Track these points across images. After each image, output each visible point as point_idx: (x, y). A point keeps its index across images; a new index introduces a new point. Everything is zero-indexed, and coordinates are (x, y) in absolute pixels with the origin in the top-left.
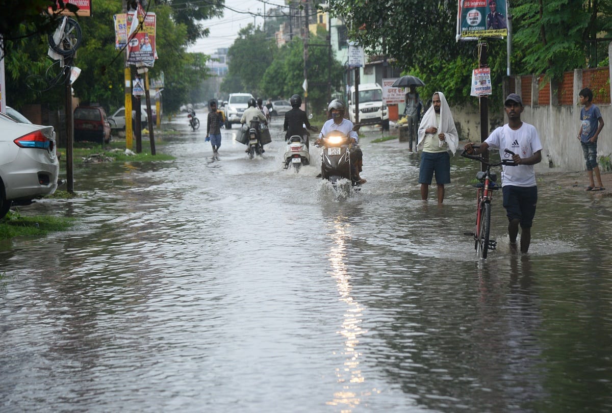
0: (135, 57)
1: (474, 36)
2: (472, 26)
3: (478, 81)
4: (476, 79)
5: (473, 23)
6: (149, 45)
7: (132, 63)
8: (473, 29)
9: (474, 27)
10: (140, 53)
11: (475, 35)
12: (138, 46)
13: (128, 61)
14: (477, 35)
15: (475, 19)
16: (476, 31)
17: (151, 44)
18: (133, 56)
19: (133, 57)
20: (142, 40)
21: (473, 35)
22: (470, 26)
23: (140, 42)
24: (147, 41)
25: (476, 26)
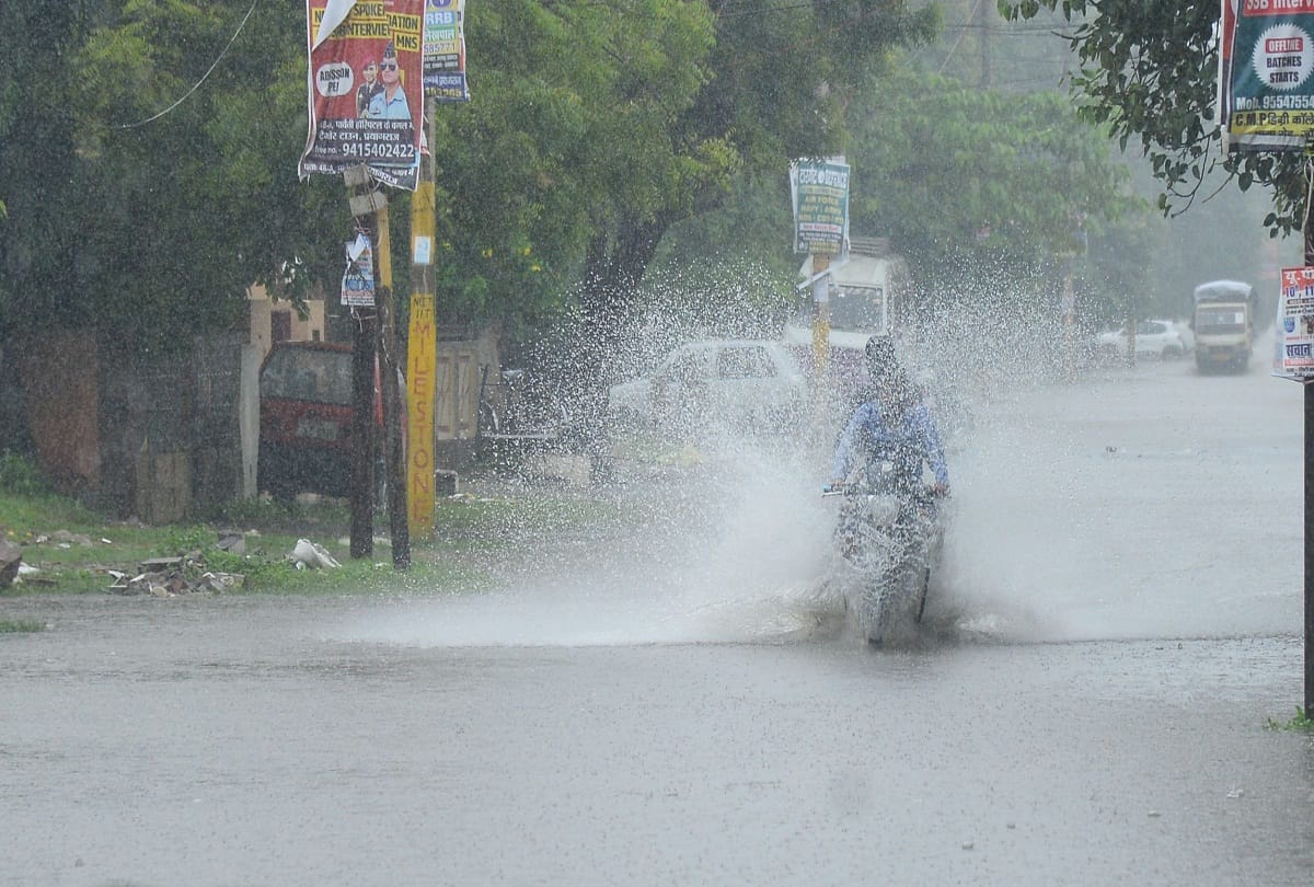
0: (338, 144)
1: (1284, 133)
2: (1277, 93)
3: (1298, 317)
4: (1290, 307)
5: (1282, 77)
6: (400, 93)
7: (323, 168)
8: (1283, 102)
9: (1283, 93)
10: (360, 125)
11: (1290, 127)
12: (352, 93)
13: (311, 158)
14: (1299, 128)
15: (1289, 61)
16: (1292, 114)
17: (406, 90)
18: (331, 136)
19: (329, 144)
20: (371, 73)
21: (1278, 128)
22: (1265, 91)
23: (359, 79)
24: (389, 77)
25: (1290, 92)
